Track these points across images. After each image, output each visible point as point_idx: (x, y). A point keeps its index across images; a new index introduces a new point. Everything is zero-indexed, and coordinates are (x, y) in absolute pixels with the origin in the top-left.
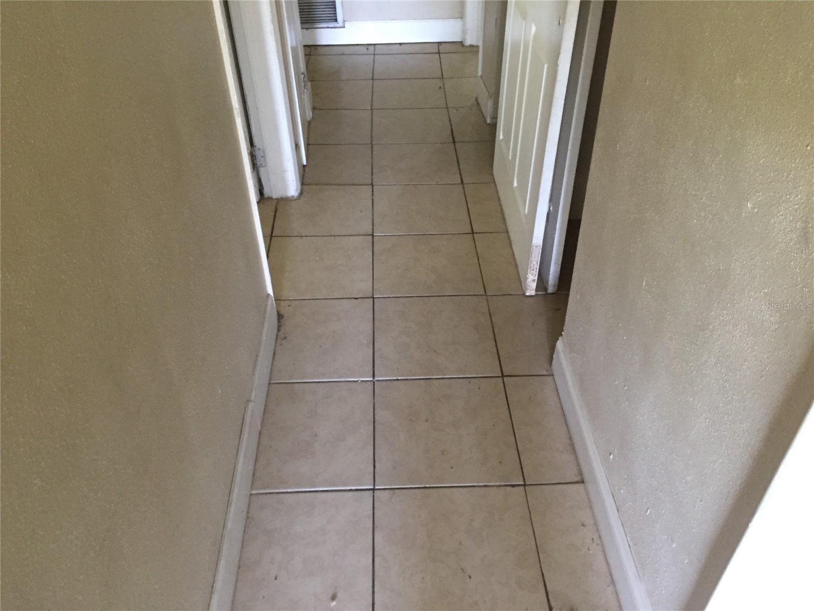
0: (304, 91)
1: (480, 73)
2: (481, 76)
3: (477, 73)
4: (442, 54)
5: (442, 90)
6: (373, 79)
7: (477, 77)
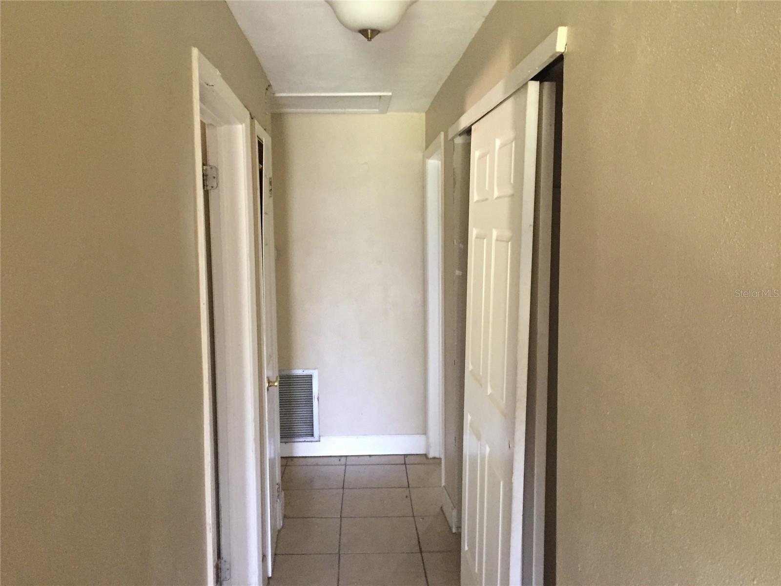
0: (277, 501)
1: (443, 484)
2: (444, 486)
3: (441, 483)
4: (409, 466)
5: (409, 498)
6: (343, 488)
7: (441, 487)
